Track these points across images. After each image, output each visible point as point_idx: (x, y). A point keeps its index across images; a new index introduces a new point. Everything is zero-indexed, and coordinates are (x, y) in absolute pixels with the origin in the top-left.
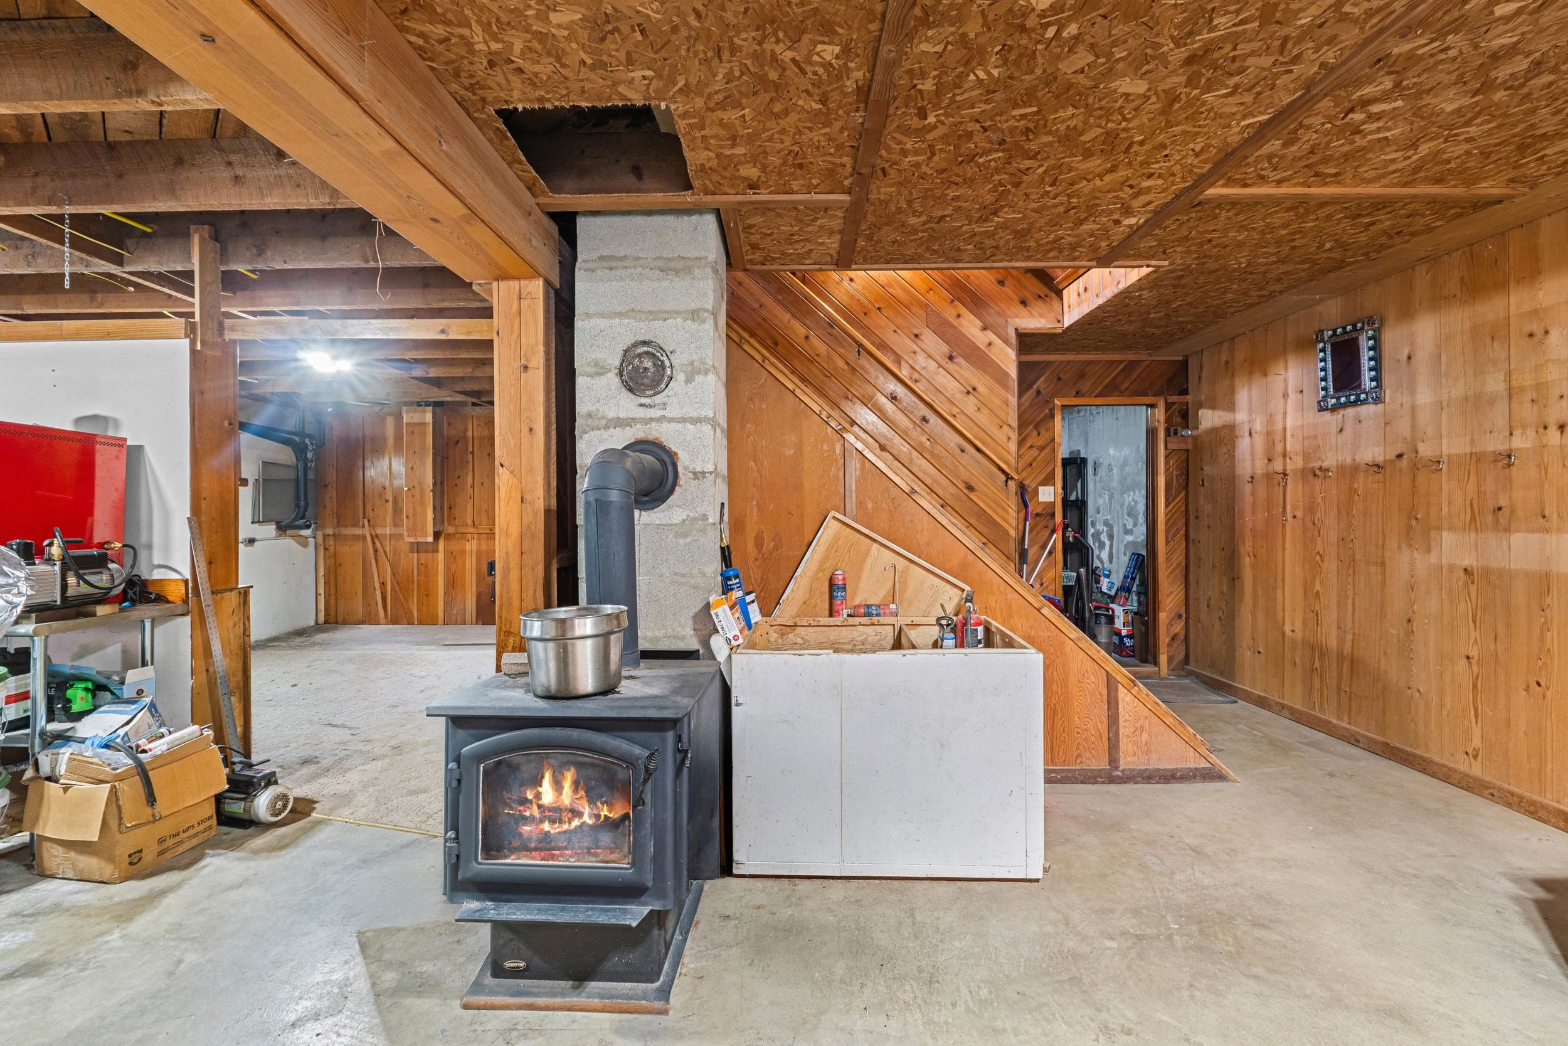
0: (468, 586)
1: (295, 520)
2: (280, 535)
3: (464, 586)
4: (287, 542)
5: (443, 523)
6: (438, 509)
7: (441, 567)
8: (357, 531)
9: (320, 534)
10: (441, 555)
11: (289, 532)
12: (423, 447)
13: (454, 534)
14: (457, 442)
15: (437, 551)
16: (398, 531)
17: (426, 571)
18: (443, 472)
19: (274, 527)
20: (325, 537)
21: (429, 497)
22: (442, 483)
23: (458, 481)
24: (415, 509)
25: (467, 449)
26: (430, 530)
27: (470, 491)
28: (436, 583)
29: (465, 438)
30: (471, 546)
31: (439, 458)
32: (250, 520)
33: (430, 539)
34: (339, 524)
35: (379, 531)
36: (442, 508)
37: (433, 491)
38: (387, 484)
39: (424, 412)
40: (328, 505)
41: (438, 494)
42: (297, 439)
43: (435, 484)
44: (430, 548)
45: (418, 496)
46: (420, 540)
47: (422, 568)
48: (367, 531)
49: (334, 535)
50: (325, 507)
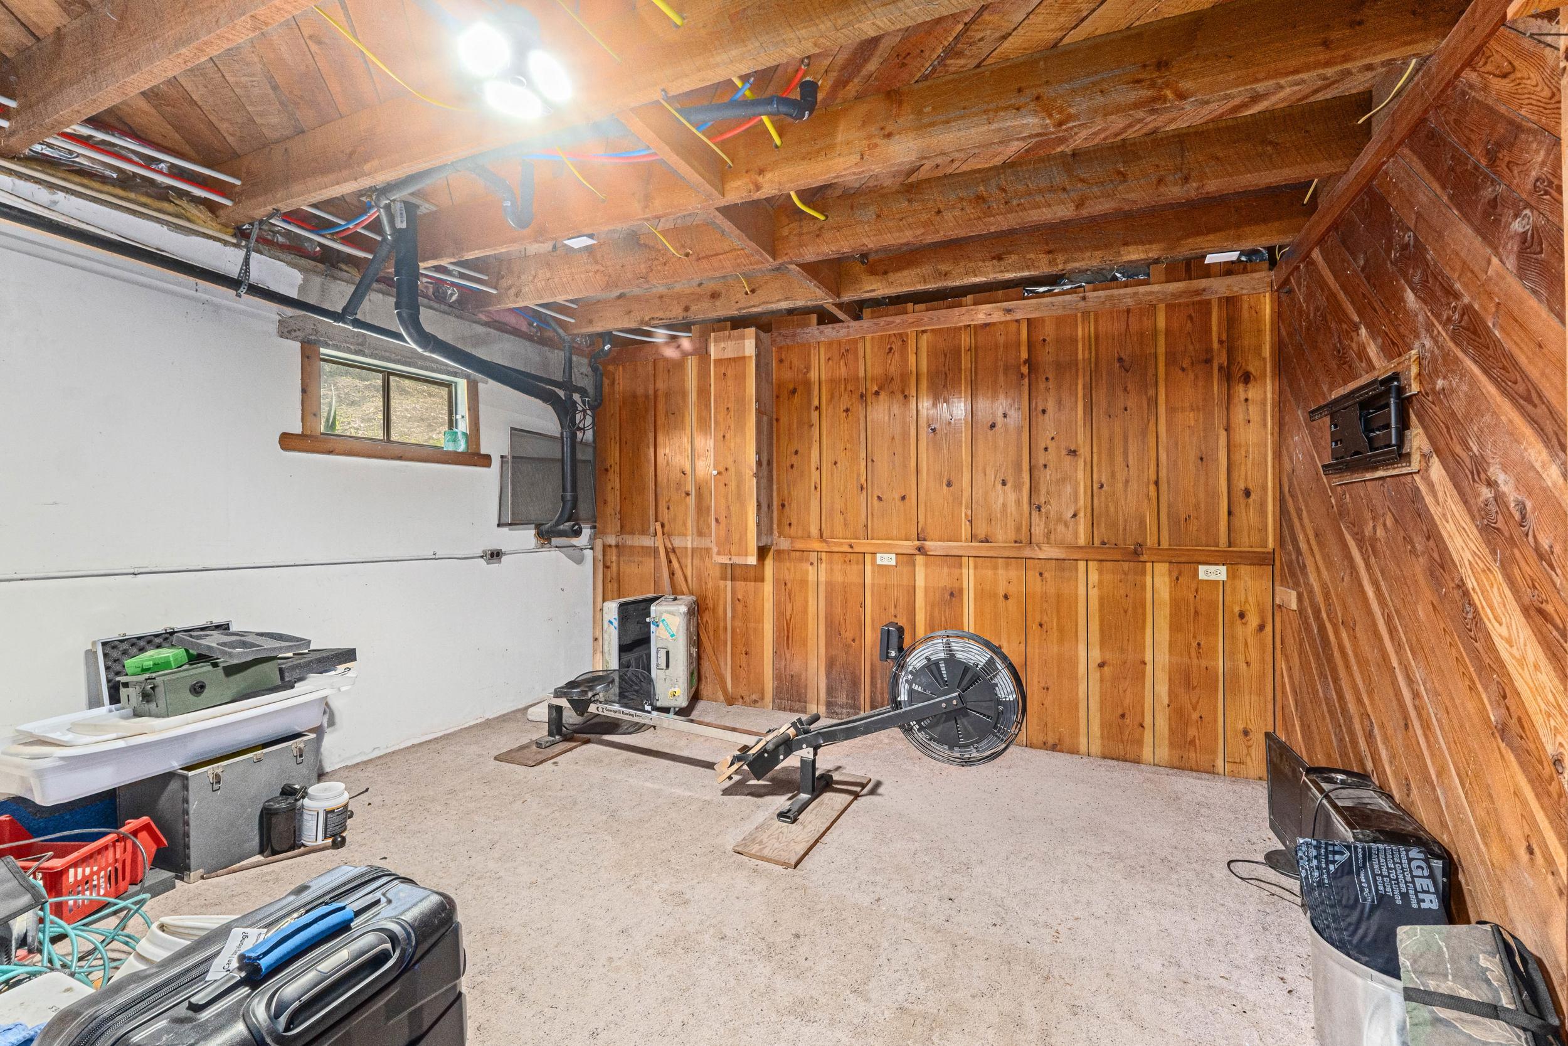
0: (812, 643)
1: (558, 523)
2: (543, 545)
3: (804, 644)
4: (553, 557)
5: (770, 531)
6: (765, 507)
7: (768, 606)
8: (647, 541)
9: (599, 544)
10: (768, 587)
11: (555, 541)
12: (741, 401)
13: (788, 552)
14: (794, 391)
15: (762, 580)
16: (700, 543)
17: (745, 609)
18: (771, 445)
19: (533, 532)
20: (606, 547)
21: (751, 485)
22: (769, 463)
23: (794, 460)
24: (728, 507)
25: (809, 402)
26: (752, 545)
27: (815, 475)
28: (760, 633)
29: (807, 384)
30: (817, 574)
31: (765, 419)
32: (496, 522)
33: (752, 560)
34: (623, 530)
35: (677, 542)
36: (770, 506)
37: (756, 475)
38: (688, 468)
39: (743, 338)
40: (610, 498)
41: (764, 482)
42: (561, 393)
43: (759, 463)
44: (752, 574)
45: (733, 485)
46: (737, 560)
47: (740, 607)
48: (659, 542)
49: (617, 546)
50: (605, 502)
